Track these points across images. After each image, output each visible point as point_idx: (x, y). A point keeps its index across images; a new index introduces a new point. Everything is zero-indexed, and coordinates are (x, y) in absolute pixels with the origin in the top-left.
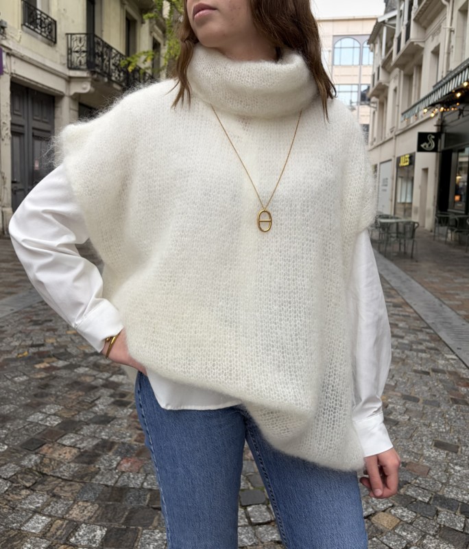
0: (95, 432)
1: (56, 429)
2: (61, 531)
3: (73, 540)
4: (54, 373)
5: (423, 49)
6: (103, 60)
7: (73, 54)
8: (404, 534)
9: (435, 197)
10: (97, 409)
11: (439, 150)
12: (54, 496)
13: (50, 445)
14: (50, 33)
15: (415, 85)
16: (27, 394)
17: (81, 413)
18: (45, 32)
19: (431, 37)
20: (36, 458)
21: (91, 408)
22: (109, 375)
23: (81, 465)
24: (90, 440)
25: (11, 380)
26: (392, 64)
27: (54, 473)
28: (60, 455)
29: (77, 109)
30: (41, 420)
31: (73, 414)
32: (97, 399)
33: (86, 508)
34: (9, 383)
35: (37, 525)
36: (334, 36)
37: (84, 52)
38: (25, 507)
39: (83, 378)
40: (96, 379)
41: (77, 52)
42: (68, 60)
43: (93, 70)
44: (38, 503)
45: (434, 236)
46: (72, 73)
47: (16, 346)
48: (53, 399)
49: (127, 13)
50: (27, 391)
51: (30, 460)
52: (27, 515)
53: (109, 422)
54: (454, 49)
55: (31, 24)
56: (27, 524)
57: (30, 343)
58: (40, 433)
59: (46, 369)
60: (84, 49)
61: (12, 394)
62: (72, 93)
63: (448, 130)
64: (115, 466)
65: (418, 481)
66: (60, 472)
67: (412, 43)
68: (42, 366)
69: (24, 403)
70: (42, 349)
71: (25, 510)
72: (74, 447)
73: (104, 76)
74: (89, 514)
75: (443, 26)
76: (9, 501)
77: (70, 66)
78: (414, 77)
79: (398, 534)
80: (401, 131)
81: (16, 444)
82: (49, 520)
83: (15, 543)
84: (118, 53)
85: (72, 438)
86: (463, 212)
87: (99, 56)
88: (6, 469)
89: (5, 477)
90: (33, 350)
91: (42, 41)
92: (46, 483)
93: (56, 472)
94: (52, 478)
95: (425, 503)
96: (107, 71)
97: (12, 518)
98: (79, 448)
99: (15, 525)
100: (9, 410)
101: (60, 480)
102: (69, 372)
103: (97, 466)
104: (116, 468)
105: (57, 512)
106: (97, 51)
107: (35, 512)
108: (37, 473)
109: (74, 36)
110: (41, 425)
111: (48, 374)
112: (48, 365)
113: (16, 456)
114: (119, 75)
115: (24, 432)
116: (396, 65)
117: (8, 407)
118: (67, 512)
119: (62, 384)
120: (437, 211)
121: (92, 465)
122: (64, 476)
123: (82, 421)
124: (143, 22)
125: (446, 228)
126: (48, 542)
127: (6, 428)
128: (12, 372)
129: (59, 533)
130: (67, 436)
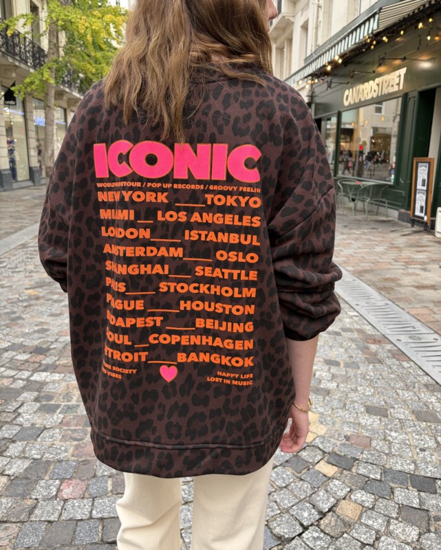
5: (293, 23)
15: (287, 58)
19: (300, 12)
54: (321, 24)
63: (318, 100)
67: (284, 17)
75: (311, 1)
78: (285, 50)
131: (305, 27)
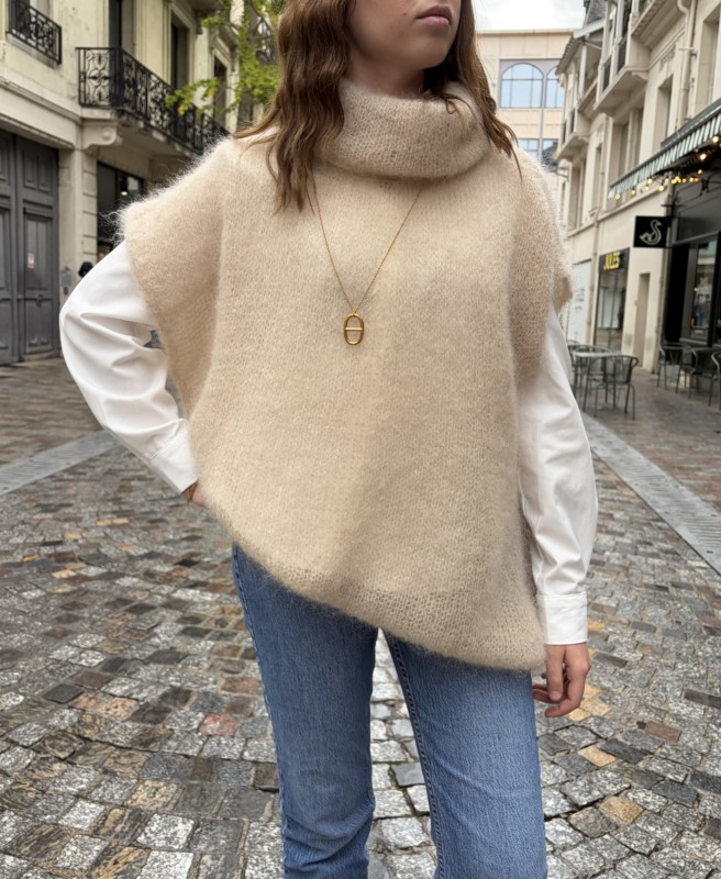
0: (159, 677)
1: (97, 670)
2: (122, 825)
3: (141, 839)
4: (83, 585)
5: (646, 82)
6: (137, 92)
7: (88, 81)
8: (652, 829)
9: (659, 319)
10: (157, 640)
11: (667, 245)
12: (106, 772)
13: (90, 696)
14: (51, 46)
15: (632, 142)
16: (45, 617)
17: (134, 647)
18: (43, 45)
19: (659, 64)
20: (72, 714)
21: (148, 639)
22: (172, 589)
23: (142, 725)
24: (152, 687)
25: (18, 595)
26: (595, 106)
27: (102, 737)
28: (108, 710)
29: (95, 171)
30: (73, 658)
31: (121, 648)
32: (156, 626)
33: (157, 789)
34: (15, 600)
35: (83, 817)
36: (501, 60)
37: (105, 78)
38: (61, 789)
39: (131, 594)
40: (151, 595)
41: (94, 78)
42: (80, 90)
43: (120, 108)
44: (82, 783)
45: (659, 380)
46: (87, 113)
47: (18, 544)
48: (86, 626)
49: (174, 16)
50: (44, 613)
51: (62, 718)
52: (65, 802)
53: (179, 661)
54: (695, 84)
55: (20, 30)
56: (67, 816)
57: (41, 539)
58: (72, 677)
59: (70, 580)
60: (106, 73)
61: (21, 617)
62: (87, 145)
63: (683, 213)
64: (196, 726)
65: (664, 750)
66: (111, 735)
67: (629, 73)
68: (63, 574)
69: (42, 631)
70: (60, 549)
71: (63, 794)
72: (129, 698)
73: (137, 119)
74: (164, 799)
75: (679, 46)
76: (35, 781)
77: (82, 100)
78: (630, 127)
79: (641, 830)
80: (608, 214)
81: (37, 693)
82: (102, 808)
83: (51, 845)
84: (161, 81)
85: (124, 684)
86: (705, 343)
87: (129, 86)
88: (25, 732)
89: (25, 744)
90: (46, 550)
91: (38, 59)
92: (90, 752)
93: (105, 736)
94: (99, 745)
95: (678, 783)
96: (143, 110)
97: (43, 806)
98: (137, 700)
99: (48, 817)
100: (20, 641)
101: (113, 748)
102: (108, 584)
103: (168, 727)
104: (198, 730)
105: (112, 797)
106: (126, 77)
107: (78, 797)
108: (75, 738)
109: (89, 52)
110: (73, 664)
111: (75, 588)
112: (73, 574)
113: (39, 712)
114: (162, 117)
115: (47, 675)
116: (601, 109)
117: (17, 637)
118: (129, 797)
119: (99, 603)
120: (662, 341)
121: (161, 726)
122: (118, 741)
123: (136, 659)
124: (199, 32)
125: (677, 367)
126: (103, 843)
127: (18, 670)
128: (17, 584)
129: (118, 829)
130: (116, 682)
131: (666, 89)
